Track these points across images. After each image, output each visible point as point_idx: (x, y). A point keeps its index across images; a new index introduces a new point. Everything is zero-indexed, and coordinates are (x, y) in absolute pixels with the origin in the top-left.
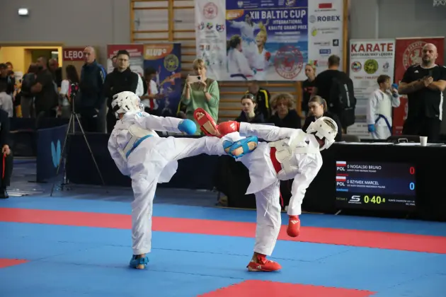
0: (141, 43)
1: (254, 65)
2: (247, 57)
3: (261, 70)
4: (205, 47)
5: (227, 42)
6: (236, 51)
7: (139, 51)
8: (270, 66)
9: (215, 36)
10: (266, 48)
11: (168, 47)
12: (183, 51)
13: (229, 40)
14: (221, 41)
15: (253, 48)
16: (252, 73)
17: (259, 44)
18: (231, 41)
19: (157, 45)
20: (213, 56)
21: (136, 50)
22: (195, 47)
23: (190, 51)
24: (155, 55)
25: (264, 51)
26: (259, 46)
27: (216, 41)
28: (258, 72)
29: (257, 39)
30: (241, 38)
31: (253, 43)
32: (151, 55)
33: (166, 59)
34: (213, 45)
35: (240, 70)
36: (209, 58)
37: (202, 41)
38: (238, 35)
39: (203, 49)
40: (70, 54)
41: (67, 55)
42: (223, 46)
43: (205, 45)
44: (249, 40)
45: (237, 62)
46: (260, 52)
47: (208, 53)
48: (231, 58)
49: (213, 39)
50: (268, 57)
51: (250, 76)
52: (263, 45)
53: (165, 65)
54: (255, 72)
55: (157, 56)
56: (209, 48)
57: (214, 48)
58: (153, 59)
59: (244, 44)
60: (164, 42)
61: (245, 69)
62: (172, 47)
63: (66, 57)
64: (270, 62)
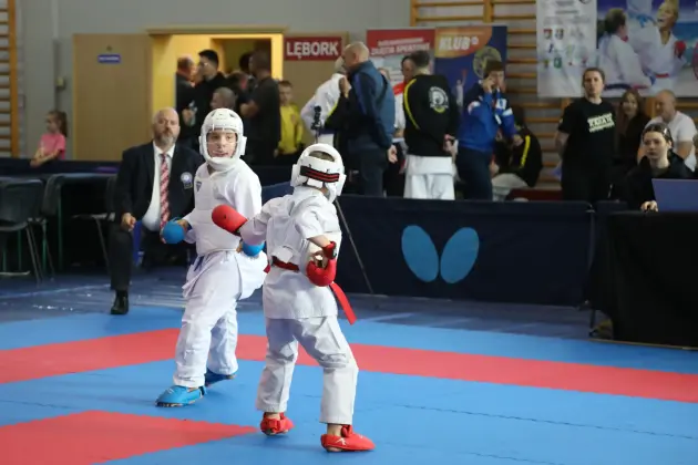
0: (430, 26)
1: (651, 66)
2: (636, 51)
3: (666, 76)
4: (554, 33)
5: (599, 22)
6: (616, 40)
7: (425, 41)
8: (685, 67)
9: (575, 12)
10: (676, 34)
11: (480, 33)
12: (510, 41)
13: (603, 18)
14: (588, 21)
15: (651, 33)
16: (646, 81)
17: (661, 25)
18: (606, 22)
19: (461, 29)
20: (569, 50)
21: (420, 40)
22: (534, 33)
23: (525, 40)
24: (456, 48)
25: (673, 39)
26: (662, 30)
27: (577, 21)
28: (658, 80)
29: (658, 15)
30: (626, 14)
31: (650, 23)
32: (450, 48)
33: (477, 55)
34: (569, 28)
35: (621, 77)
36: (563, 55)
37: (547, 21)
38: (621, 9)
39: (549, 37)
40: (296, 48)
41: (292, 50)
42: (590, 31)
43: (554, 28)
44: (643, 19)
45: (616, 61)
46: (665, 43)
47: (559, 45)
48: (606, 52)
49: (572, 16)
50: (680, 50)
51: (643, 87)
52: (671, 27)
53: (475, 68)
54: (653, 80)
55: (461, 51)
56: (561, 34)
57: (572, 34)
58: (452, 55)
59: (631, 26)
60: (475, 23)
61: (633, 75)
62: (489, 33)
63: (289, 53)
64: (684, 60)
